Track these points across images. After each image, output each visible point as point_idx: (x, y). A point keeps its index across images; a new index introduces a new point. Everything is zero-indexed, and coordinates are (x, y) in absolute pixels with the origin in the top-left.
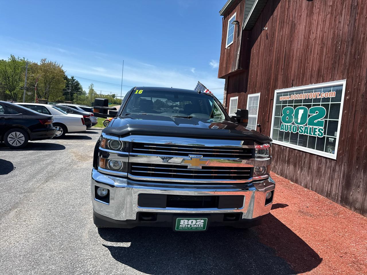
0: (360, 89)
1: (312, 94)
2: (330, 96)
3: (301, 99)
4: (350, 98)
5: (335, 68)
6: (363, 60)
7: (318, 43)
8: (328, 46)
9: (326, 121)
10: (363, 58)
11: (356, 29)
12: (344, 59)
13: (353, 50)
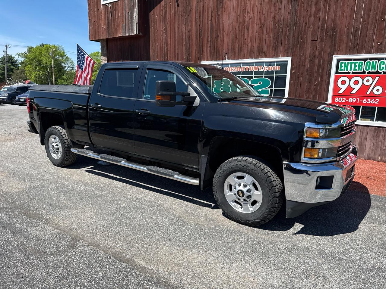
0: (304, 66)
1: (253, 68)
2: (274, 69)
3: (238, 71)
4: (296, 72)
5: (277, 47)
6: (305, 44)
7: (256, 22)
8: (268, 27)
9: (271, 90)
10: (306, 42)
11: (298, 18)
12: (287, 40)
13: (296, 35)
